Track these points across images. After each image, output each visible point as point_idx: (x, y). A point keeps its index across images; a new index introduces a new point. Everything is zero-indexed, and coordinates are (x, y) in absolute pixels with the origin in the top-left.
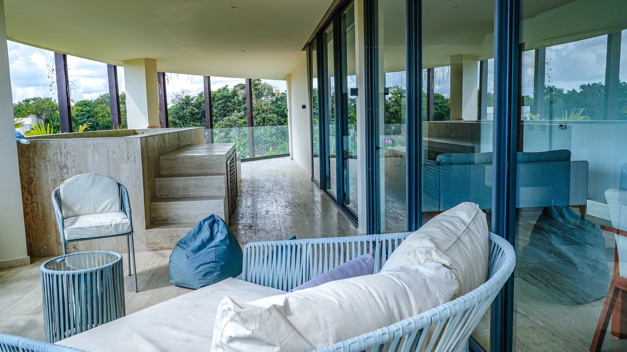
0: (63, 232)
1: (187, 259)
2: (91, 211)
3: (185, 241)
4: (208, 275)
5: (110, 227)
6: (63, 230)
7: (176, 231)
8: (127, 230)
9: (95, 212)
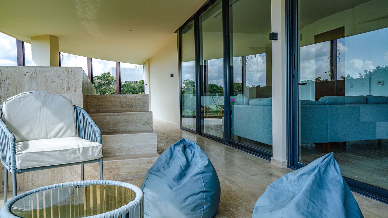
0: (14, 158)
1: (171, 190)
2: (43, 135)
3: (157, 169)
4: (197, 208)
5: (78, 152)
6: (14, 156)
7: (116, 162)
8: (98, 155)
9: (46, 137)
